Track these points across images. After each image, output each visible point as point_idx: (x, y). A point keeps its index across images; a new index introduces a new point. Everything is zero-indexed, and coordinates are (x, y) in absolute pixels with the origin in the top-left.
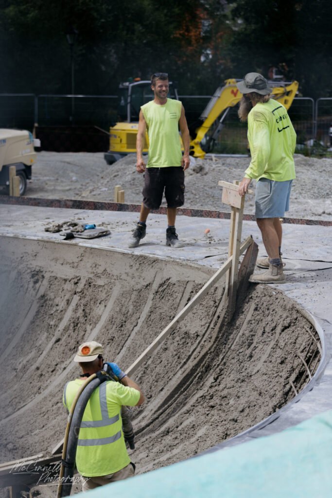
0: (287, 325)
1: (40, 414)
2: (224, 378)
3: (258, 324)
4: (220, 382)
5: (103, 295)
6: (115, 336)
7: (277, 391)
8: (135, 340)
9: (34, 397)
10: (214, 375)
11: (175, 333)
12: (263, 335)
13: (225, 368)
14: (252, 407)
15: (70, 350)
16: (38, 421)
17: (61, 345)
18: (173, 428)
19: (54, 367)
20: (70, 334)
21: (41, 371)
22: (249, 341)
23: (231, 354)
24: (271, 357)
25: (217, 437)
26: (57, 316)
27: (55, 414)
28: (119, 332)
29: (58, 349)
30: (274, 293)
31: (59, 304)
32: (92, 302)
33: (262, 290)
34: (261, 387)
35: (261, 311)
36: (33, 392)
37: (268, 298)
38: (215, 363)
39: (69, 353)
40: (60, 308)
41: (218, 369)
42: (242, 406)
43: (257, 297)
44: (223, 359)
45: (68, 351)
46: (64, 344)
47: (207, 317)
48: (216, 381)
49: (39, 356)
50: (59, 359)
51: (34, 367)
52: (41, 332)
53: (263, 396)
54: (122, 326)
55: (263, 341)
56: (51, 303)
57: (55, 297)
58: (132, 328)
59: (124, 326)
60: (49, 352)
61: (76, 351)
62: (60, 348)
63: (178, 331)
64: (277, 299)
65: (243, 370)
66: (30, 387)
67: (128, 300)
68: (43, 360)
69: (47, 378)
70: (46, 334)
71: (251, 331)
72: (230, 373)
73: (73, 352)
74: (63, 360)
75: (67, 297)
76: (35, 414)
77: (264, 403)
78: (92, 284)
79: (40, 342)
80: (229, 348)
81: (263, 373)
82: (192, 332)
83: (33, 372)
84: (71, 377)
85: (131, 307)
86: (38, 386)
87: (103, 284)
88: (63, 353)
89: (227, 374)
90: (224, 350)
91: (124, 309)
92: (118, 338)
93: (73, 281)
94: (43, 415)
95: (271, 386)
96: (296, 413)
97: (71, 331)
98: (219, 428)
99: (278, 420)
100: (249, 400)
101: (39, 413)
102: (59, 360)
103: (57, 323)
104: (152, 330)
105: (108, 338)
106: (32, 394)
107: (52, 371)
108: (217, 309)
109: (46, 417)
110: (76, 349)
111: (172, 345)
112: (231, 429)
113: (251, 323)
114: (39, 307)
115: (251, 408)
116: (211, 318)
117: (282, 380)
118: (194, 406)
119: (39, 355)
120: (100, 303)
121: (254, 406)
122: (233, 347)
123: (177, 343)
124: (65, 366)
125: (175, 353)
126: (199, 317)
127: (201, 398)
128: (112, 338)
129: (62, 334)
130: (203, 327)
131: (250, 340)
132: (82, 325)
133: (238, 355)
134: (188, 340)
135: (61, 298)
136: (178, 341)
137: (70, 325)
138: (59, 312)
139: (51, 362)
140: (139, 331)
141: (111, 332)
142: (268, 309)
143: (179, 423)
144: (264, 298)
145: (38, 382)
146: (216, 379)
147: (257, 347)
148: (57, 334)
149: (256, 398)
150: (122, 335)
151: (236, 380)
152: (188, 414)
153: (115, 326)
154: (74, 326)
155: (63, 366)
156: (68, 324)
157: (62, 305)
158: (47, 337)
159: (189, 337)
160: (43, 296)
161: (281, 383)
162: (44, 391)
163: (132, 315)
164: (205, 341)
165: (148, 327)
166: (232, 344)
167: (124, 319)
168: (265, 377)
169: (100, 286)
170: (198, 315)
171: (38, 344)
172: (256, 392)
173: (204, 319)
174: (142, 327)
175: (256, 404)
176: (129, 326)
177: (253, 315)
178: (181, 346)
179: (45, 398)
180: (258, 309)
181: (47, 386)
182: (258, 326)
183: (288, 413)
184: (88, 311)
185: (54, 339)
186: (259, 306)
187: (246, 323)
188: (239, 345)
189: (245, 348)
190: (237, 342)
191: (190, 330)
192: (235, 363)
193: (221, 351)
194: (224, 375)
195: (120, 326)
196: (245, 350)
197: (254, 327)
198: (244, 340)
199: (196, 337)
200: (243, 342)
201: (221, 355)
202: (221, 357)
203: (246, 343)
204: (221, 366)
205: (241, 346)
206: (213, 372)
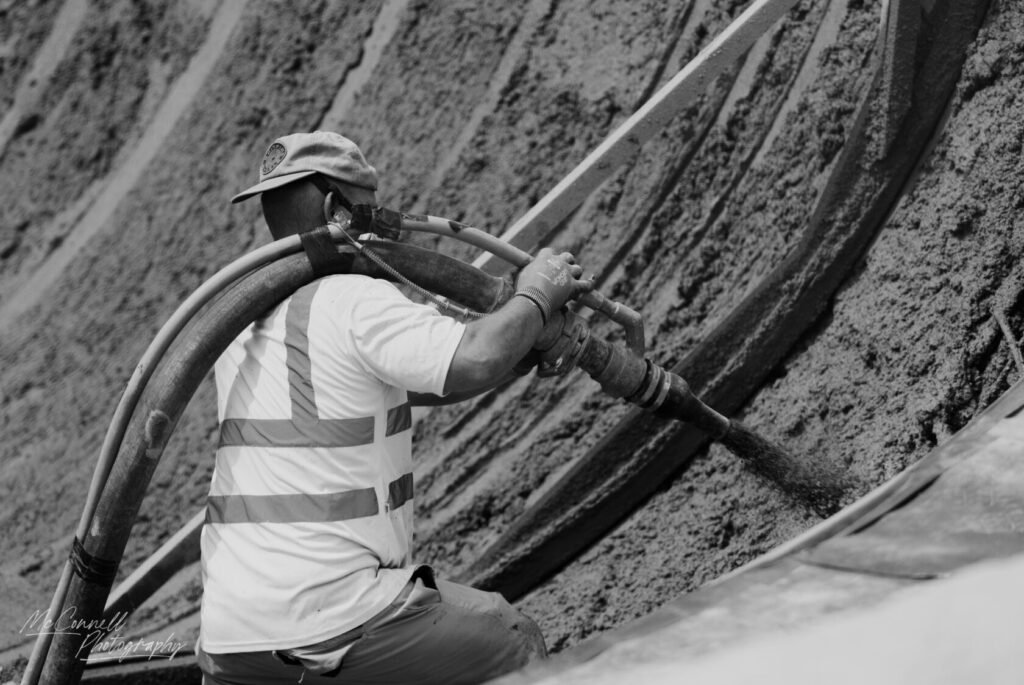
2: (720, 291)
3: (865, 62)
4: (703, 308)
6: (270, 107)
7: (943, 349)
8: (352, 125)
10: (680, 279)
11: (517, 97)
13: (728, 249)
14: (837, 413)
15: (80, 164)
17: (44, 142)
18: (507, 499)
19: (12, 235)
20: (80, 95)
22: (825, 136)
23: (753, 190)
24: (916, 205)
25: (691, 539)
26: (23, 20)
28: (286, 89)
29: (29, 158)
34: (874, 332)
38: (684, 229)
39: (77, 177)
41: (696, 253)
42: (795, 410)
44: (717, 211)
45: (72, 171)
46: (56, 139)
47: (655, 32)
48: (688, 303)
50: (34, 200)
53: (884, 371)
54: (297, 66)
58: (337, 77)
59: (305, 67)
61: (106, 170)
62: (37, 156)
63: (533, 89)
71: (837, 94)
72: (747, 270)
73: (90, 174)
74: (51, 205)
77: (884, 398)
80: (745, 165)
81: (883, 272)
82: (592, 93)
84: (81, 281)
88: (51, 178)
89: (734, 276)
90: (721, 174)
92: (282, 115)
95: (916, 329)
96: (1007, 462)
97: (82, 87)
98: (697, 498)
99: (932, 491)
100: (825, 387)
102: (32, 208)
103: (23, 52)
104: (423, 85)
105: (237, 117)
107: (6, 254)
110: (103, 163)
111: (507, 149)
112: (746, 507)
113: (837, 62)
115: (834, 421)
116: (669, 38)
117: (962, 304)
118: (595, 405)
121: (846, 410)
122: (759, 162)
123: (529, 139)
124: (59, 233)
125: (518, 182)
126: (620, 30)
128: (257, 115)
129: (44, 97)
130: (636, 74)
131: (833, 132)
132: (130, 59)
133: (781, 195)
134: (572, 129)
136: (530, 133)
137: (78, 58)
140: (367, 89)
141: (250, 89)
143: (532, 477)
146: (687, 295)
148: (26, 97)
149: (855, 377)
150: (300, 102)
152: (570, 441)
153: (268, 66)
154: (97, 66)
155: (50, 231)
156: (73, 54)
159: (577, 116)
161: (955, 319)
163: (338, 22)
165: (406, 69)
166: (756, 149)
167: (306, 36)
168: (891, 290)
170: (614, 25)
172: (852, 354)
173: (640, 39)
174: (381, 71)
175: (853, 402)
176: (325, 64)
177: (843, 28)
178: (543, 154)
182: (865, 71)
185: (12, 119)
187: (817, 62)
188: (784, 154)
189: (811, 165)
190: (777, 139)
191: (582, 85)
192: (769, 227)
193: (711, 178)
194: (722, 277)
195: (288, 66)
196: (811, 174)
197: (848, 77)
198: (805, 132)
199: (607, 114)
200: (802, 139)
201: (711, 192)
202: (710, 201)
203: (814, 144)
204: (711, 238)
205: (795, 155)
206: (675, 264)
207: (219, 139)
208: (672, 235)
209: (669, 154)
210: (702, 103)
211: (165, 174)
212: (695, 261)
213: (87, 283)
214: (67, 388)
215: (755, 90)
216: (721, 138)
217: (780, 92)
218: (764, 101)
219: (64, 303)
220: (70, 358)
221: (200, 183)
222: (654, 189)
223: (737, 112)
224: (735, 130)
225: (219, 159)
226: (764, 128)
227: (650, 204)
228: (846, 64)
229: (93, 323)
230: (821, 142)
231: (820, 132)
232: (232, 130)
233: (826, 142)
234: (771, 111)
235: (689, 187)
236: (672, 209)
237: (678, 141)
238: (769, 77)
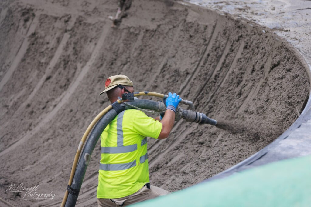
0: (276, 63)
1: (32, 150)
3: (247, 62)
5: (93, 34)
9: (25, 134)
11: (164, 71)
12: (252, 73)
13: (215, 106)
15: (61, 87)
16: (29, 156)
17: (52, 82)
18: (162, 164)
19: (45, 104)
20: (61, 71)
21: (33, 108)
22: (238, 79)
26: (47, 54)
27: (46, 150)
28: (110, 69)
29: (49, 86)
30: (264, 31)
31: (50, 42)
32: (82, 40)
33: (252, 29)
35: (250, 50)
36: (24, 128)
37: (258, 37)
38: (204, 101)
39: (60, 90)
40: (50, 46)
41: (207, 107)
43: (247, 35)
44: (213, 96)
46: (55, 81)
47: (197, 55)
49: (30, 94)
50: (50, 96)
51: (24, 104)
52: (32, 70)
54: (112, 64)
55: (252, 79)
56: (41, 40)
57: (46, 35)
59: (114, 64)
60: (40, 89)
61: (67, 88)
62: (51, 85)
63: (168, 69)
64: (267, 37)
65: (233, 107)
66: (22, 124)
67: (118, 38)
68: (34, 97)
69: (38, 115)
70: (37, 72)
71: (241, 69)
72: (219, 110)
73: (63, 90)
74: (54, 97)
75: (57, 35)
76: (26, 150)
78: (82, 22)
79: (31, 80)
80: (219, 86)
82: (182, 70)
83: (24, 109)
84: (61, 114)
85: (122, 45)
86: (29, 123)
87: (94, 22)
88: (54, 91)
90: (213, 88)
91: (114, 47)
93: (63, 19)
94: (34, 151)
96: (284, 149)
97: (61, 69)
99: (266, 156)
101: (30, 149)
102: (49, 98)
103: (47, 61)
105: (98, 76)
106: (24, 130)
107: (43, 108)
108: (207, 47)
109: (37, 153)
110: (66, 87)
111: (162, 83)
113: (241, 62)
114: (30, 45)
116: (201, 56)
118: (183, 142)
119: (30, 92)
120: (90, 41)
122: (222, 85)
123: (167, 81)
124: (56, 103)
126: (189, 55)
127: (191, 135)
128: (103, 76)
129: (52, 72)
130: (193, 65)
131: (240, 78)
132: (72, 63)
133: (228, 93)
134: (178, 78)
135: (52, 36)
136: (168, 79)
137: (60, 63)
138: (49, 49)
139: (42, 99)
141: (101, 70)
142: (258, 47)
143: (168, 159)
144: (254, 36)
145: (29, 119)
147: (247, 85)
148: (48, 72)
151: (225, 117)
152: (177, 151)
154: (65, 64)
155: (54, 103)
156: (59, 61)
157: (53, 43)
158: (38, 75)
159: (179, 75)
160: (34, 34)
162: (36, 128)
163: (122, 53)
164: (195, 79)
166: (222, 82)
167: (114, 57)
169: (90, 25)
170: (187, 54)
171: (28, 82)
173: (194, 57)
177: (242, 54)
178: (171, 84)
179: (36, 135)
180: (248, 47)
181: (38, 123)
182: (247, 64)
183: (276, 149)
184: (78, 49)
185: (45, 77)
186: (249, 44)
187: (236, 62)
188: (228, 83)
189: (235, 86)
190: (226, 80)
191: (180, 68)
192: (224, 101)
193: (211, 89)
194: (213, 112)
195: (110, 64)
196: (235, 88)
197: (243, 65)
198: (233, 78)
199: (186, 75)
200: (232, 80)
201: (211, 92)
202: (211, 94)
203: (235, 81)
204: (211, 103)
205: (231, 83)
206: (202, 109)
207: (94, 81)
208: (201, 103)
209: (201, 84)
210: (209, 72)
211: (81, 89)
212: (207, 108)
213: (63, 115)
214: (58, 140)
215: (221, 68)
216: (213, 80)
217: (227, 69)
218: (223, 71)
219: (57, 120)
220: (59, 132)
221: (89, 91)
222: (197, 92)
223: (217, 74)
224: (216, 78)
225: (94, 86)
226: (223, 77)
227: (196, 95)
228: (243, 62)
229: (64, 124)
230: (237, 80)
231: (237, 78)
232: (97, 79)
233: (238, 80)
234: (225, 73)
235: (206, 91)
236: (202, 96)
237: (203, 81)
238: (225, 65)
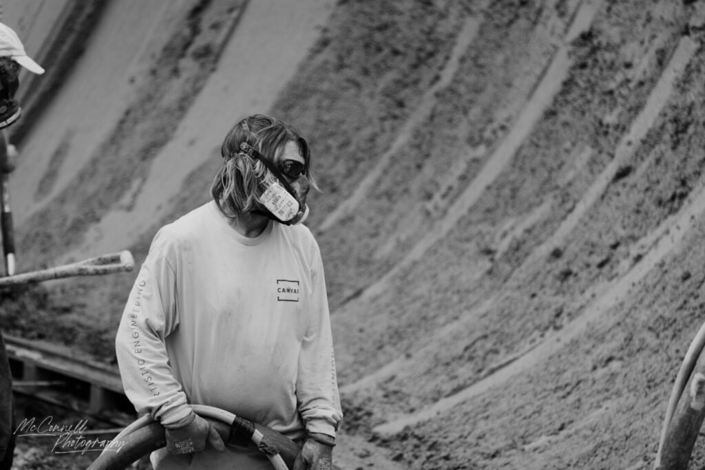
1: (557, 389)
9: (539, 340)
15: (660, 203)
16: (547, 409)
17: (635, 186)
19: (607, 251)
20: (662, 154)
21: (568, 263)
26: (625, 98)
27: (599, 392)
29: (623, 197)
31: (636, 61)
36: (537, 322)
39: (656, 212)
40: (636, 74)
45: (653, 207)
46: (643, 185)
49: (564, 218)
50: (624, 228)
51: (545, 250)
52: (574, 144)
56: (609, 56)
57: (623, 42)
60: (595, 206)
62: (629, 196)
66: (532, 309)
68: (576, 228)
69: (583, 283)
70: (588, 152)
73: (666, 211)
74: (636, 232)
75: (659, 43)
76: (539, 389)
79: (570, 175)
83: (542, 262)
84: (655, 287)
86: (553, 307)
88: (638, 212)
94: (561, 393)
97: (664, 147)
101: (551, 386)
102: (622, 233)
103: (623, 121)
106: (537, 328)
107: (601, 265)
109: (571, 399)
110: (676, 203)
114: (573, 68)
119: (563, 213)
124: (641, 252)
129: (637, 154)
132: (700, 128)
135: (642, 43)
137: (663, 127)
138: (632, 85)
139: (600, 236)
145: (557, 294)
148: (623, 153)
154: (676, 133)
155: (634, 250)
156: (659, 123)
157: (644, 64)
158: (593, 162)
160: (587, 36)
162: (573, 323)
171: (561, 182)
179: (575, 343)
181: (582, 307)
185: (612, 169)
213: (659, 287)
214: (639, 362)
219: (641, 301)
220: (643, 340)
229: (661, 317)
